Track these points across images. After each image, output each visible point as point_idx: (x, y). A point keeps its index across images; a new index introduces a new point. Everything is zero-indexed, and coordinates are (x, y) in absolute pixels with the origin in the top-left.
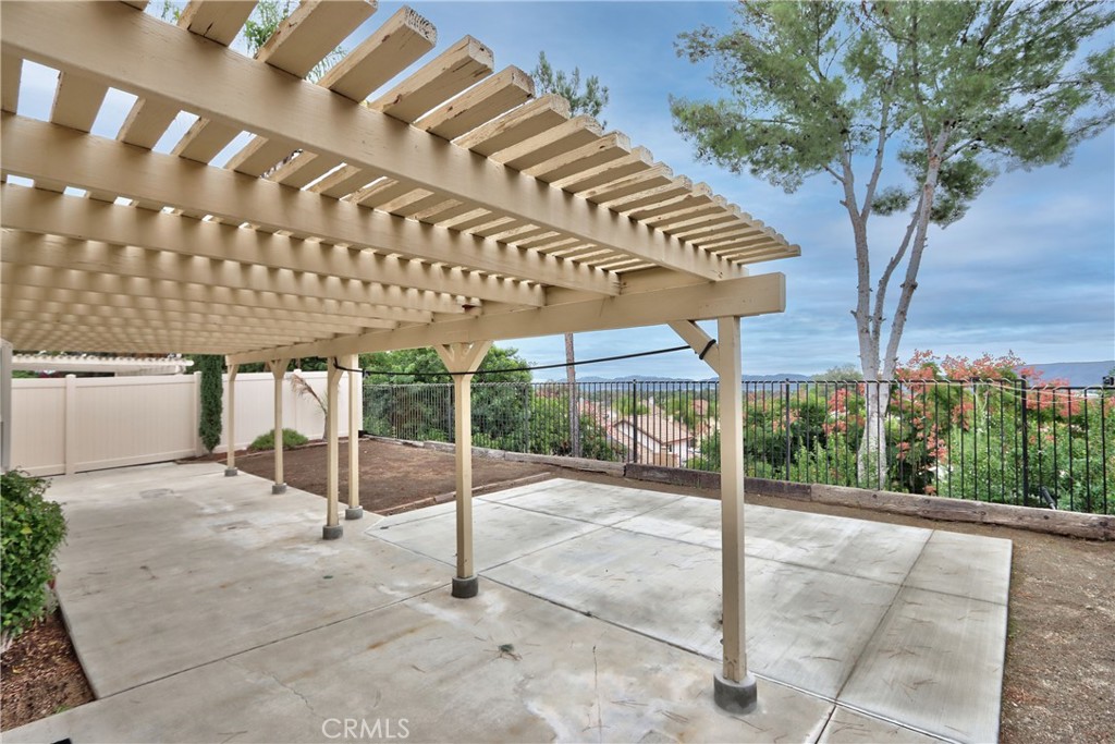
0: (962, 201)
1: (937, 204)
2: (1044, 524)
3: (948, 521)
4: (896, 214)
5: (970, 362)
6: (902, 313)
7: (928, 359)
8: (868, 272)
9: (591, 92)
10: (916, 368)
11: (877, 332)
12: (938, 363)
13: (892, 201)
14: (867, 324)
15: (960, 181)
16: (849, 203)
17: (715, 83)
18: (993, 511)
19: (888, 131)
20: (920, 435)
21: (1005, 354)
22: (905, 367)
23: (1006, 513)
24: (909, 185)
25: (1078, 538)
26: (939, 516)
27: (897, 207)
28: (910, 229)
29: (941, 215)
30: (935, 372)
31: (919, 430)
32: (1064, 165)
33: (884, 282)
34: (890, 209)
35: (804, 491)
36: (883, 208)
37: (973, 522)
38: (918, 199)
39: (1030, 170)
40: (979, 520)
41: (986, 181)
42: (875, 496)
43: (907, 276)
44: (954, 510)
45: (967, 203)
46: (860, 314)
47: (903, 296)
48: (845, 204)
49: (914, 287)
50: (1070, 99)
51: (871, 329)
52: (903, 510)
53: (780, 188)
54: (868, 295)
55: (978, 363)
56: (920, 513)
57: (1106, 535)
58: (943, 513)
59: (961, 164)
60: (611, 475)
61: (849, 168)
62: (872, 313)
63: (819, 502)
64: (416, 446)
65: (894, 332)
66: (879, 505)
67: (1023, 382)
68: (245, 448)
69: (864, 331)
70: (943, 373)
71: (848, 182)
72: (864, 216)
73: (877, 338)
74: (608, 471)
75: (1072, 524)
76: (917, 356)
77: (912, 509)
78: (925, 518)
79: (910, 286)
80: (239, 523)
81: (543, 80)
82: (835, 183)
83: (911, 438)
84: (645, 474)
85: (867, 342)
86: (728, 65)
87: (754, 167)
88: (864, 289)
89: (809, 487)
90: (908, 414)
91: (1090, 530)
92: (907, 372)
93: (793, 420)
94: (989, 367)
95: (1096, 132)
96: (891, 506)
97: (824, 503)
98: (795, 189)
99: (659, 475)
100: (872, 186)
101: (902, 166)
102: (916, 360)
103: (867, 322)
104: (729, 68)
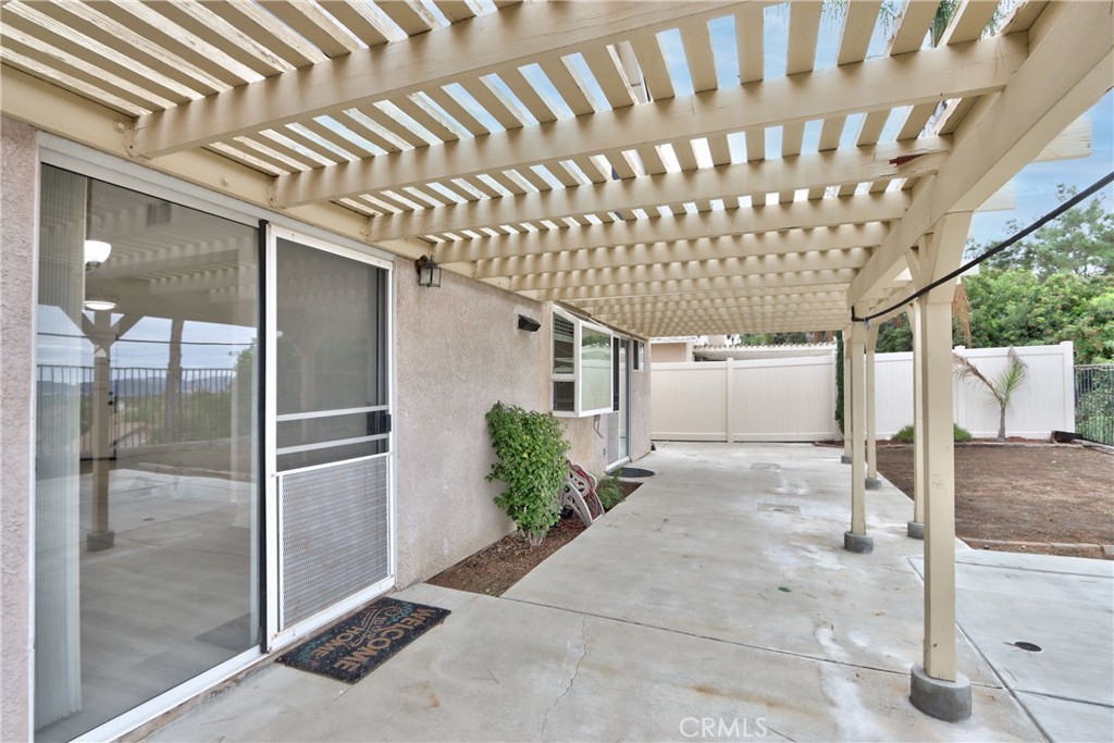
68: (889, 439)
80: (788, 507)
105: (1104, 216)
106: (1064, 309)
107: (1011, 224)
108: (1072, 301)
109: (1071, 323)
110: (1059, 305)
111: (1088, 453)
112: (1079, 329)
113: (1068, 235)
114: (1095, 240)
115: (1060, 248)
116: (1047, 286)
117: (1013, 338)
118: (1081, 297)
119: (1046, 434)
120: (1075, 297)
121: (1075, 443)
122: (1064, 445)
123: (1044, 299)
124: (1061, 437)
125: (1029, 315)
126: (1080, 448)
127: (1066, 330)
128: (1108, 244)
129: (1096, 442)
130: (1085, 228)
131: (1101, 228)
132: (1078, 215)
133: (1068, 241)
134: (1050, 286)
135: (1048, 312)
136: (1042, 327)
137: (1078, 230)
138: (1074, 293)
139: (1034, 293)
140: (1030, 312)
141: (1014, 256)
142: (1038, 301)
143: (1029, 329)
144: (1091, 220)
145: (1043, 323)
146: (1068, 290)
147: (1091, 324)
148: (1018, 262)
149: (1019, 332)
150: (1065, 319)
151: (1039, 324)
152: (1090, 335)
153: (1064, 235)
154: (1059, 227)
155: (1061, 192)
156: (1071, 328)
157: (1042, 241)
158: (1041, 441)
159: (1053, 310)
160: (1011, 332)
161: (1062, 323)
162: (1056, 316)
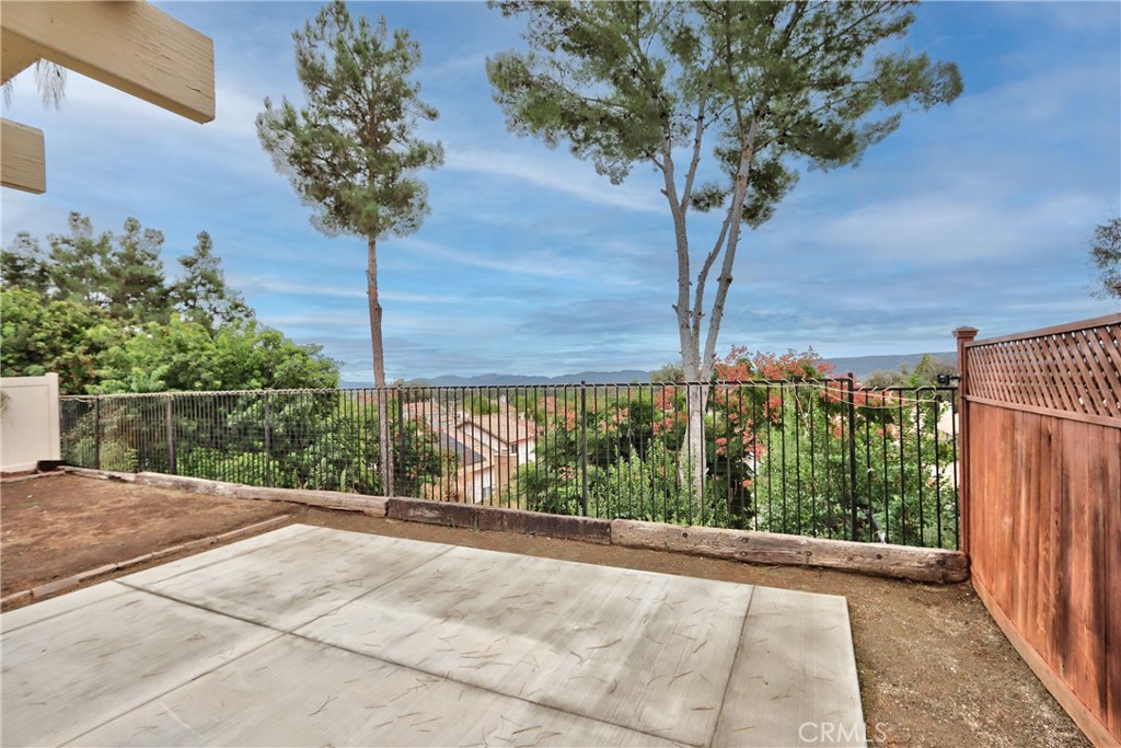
0: (769, 203)
1: (747, 202)
2: (876, 565)
3: (770, 565)
4: (713, 210)
5: (777, 358)
6: (719, 307)
7: (741, 356)
8: (688, 264)
9: (399, 46)
10: (733, 364)
11: (697, 328)
12: (751, 358)
13: (709, 197)
14: (687, 319)
15: (767, 182)
16: (669, 192)
17: (530, 43)
18: (821, 550)
19: (705, 122)
20: (737, 430)
21: (806, 349)
22: (723, 362)
23: (834, 552)
24: (724, 182)
25: (915, 582)
26: (759, 559)
27: (714, 203)
28: (726, 224)
29: (752, 214)
30: (749, 368)
31: (736, 425)
32: (855, 165)
33: (703, 277)
34: (708, 205)
35: (603, 530)
36: (702, 204)
37: (798, 566)
38: (732, 195)
39: (826, 172)
40: (804, 562)
41: (788, 185)
42: (685, 535)
43: (723, 270)
44: (776, 551)
45: (773, 205)
46: (681, 308)
47: (720, 289)
48: (666, 193)
49: (729, 281)
50: (858, 105)
51: (691, 324)
52: (717, 552)
53: (607, 178)
54: (688, 289)
55: (784, 358)
56: (737, 556)
57: (945, 576)
58: (764, 554)
59: (768, 166)
60: (370, 515)
61: (669, 155)
62: (691, 308)
63: (620, 544)
64: (124, 481)
65: (712, 327)
66: (690, 546)
67: (850, 382)
69: (684, 326)
70: (755, 368)
71: (668, 170)
72: (684, 206)
73: (697, 334)
74: (366, 510)
75: (908, 564)
76: (734, 351)
77: (727, 550)
78: (743, 562)
79: (726, 280)
81: (338, 20)
82: (656, 170)
83: (729, 433)
84: (412, 512)
85: (687, 338)
86: (543, 24)
87: (576, 145)
88: (684, 283)
89: (609, 525)
90: (726, 408)
91: (927, 571)
92: (725, 368)
93: (624, 420)
94: (793, 363)
95: (879, 138)
96: (704, 547)
97: (626, 546)
98: (622, 180)
99: (429, 514)
100: (690, 177)
101: (717, 162)
102: (733, 356)
103: (688, 318)
104: (545, 28)
105: (112, 252)
106: (65, 335)
107: (23, 238)
108: (73, 329)
109: (71, 350)
110: (59, 332)
111: (69, 478)
112: (76, 357)
113: (81, 262)
114: (104, 271)
115: (74, 272)
116: (50, 311)
117: (11, 361)
118: (80, 327)
119: (32, 465)
120: (75, 325)
121: (59, 470)
122: (48, 473)
123: (45, 324)
124: (45, 466)
125: (29, 339)
126: (62, 475)
127: (64, 356)
128: (113, 278)
129: (78, 466)
130: (96, 259)
131: (109, 262)
132: (90, 246)
133: (81, 267)
134: (53, 312)
135: (48, 338)
136: (42, 352)
137: (90, 260)
138: (74, 321)
139: (35, 317)
140: (30, 336)
141: (26, 271)
142: (39, 325)
143: (29, 353)
144: (102, 254)
145: (43, 348)
146: (69, 319)
147: (86, 353)
148: (32, 278)
149: (17, 355)
150: (65, 346)
151: (39, 348)
152: (85, 363)
153: (78, 261)
154: (74, 253)
155: (75, 220)
156: (69, 355)
157: (57, 262)
158: (25, 473)
159: (54, 336)
160: (9, 355)
161: (62, 349)
162: (56, 342)
